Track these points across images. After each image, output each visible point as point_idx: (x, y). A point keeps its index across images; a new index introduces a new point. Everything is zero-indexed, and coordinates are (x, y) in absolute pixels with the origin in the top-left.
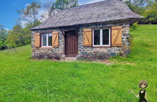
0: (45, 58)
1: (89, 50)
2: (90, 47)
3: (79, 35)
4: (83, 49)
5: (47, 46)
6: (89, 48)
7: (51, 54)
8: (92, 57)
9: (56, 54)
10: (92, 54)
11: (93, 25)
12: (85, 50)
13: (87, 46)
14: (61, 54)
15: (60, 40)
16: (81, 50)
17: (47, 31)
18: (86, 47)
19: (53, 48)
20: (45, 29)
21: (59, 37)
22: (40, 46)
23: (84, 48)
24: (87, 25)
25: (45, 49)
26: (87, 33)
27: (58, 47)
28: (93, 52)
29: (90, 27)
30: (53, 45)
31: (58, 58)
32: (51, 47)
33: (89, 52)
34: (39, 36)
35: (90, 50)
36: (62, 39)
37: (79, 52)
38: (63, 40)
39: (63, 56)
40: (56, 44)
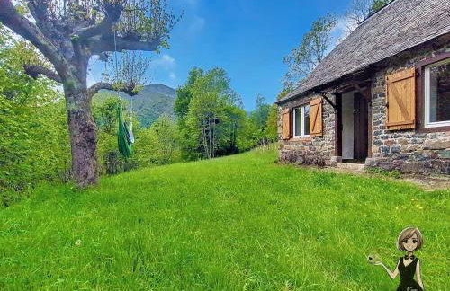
0: (298, 162)
1: (406, 143)
2: (411, 130)
3: (375, 97)
4: (387, 137)
5: (303, 136)
6: (407, 134)
7: (309, 154)
8: (418, 165)
9: (318, 153)
10: (418, 155)
11: (422, 54)
12: (393, 142)
13: (399, 128)
14: (328, 154)
15: (326, 119)
16: (380, 143)
17: (301, 101)
18: (396, 131)
19: (313, 140)
20: (298, 97)
21: (323, 111)
22: (291, 136)
23: (390, 135)
24: (399, 60)
25: (297, 143)
26: (399, 86)
27: (321, 137)
28: (423, 146)
29: (412, 61)
30: (311, 132)
31: (321, 164)
32: (308, 136)
33: (409, 146)
34: (288, 115)
35: (410, 141)
36: (331, 115)
37: (374, 149)
38: (333, 116)
39: (333, 158)
40: (318, 129)
